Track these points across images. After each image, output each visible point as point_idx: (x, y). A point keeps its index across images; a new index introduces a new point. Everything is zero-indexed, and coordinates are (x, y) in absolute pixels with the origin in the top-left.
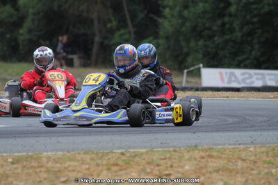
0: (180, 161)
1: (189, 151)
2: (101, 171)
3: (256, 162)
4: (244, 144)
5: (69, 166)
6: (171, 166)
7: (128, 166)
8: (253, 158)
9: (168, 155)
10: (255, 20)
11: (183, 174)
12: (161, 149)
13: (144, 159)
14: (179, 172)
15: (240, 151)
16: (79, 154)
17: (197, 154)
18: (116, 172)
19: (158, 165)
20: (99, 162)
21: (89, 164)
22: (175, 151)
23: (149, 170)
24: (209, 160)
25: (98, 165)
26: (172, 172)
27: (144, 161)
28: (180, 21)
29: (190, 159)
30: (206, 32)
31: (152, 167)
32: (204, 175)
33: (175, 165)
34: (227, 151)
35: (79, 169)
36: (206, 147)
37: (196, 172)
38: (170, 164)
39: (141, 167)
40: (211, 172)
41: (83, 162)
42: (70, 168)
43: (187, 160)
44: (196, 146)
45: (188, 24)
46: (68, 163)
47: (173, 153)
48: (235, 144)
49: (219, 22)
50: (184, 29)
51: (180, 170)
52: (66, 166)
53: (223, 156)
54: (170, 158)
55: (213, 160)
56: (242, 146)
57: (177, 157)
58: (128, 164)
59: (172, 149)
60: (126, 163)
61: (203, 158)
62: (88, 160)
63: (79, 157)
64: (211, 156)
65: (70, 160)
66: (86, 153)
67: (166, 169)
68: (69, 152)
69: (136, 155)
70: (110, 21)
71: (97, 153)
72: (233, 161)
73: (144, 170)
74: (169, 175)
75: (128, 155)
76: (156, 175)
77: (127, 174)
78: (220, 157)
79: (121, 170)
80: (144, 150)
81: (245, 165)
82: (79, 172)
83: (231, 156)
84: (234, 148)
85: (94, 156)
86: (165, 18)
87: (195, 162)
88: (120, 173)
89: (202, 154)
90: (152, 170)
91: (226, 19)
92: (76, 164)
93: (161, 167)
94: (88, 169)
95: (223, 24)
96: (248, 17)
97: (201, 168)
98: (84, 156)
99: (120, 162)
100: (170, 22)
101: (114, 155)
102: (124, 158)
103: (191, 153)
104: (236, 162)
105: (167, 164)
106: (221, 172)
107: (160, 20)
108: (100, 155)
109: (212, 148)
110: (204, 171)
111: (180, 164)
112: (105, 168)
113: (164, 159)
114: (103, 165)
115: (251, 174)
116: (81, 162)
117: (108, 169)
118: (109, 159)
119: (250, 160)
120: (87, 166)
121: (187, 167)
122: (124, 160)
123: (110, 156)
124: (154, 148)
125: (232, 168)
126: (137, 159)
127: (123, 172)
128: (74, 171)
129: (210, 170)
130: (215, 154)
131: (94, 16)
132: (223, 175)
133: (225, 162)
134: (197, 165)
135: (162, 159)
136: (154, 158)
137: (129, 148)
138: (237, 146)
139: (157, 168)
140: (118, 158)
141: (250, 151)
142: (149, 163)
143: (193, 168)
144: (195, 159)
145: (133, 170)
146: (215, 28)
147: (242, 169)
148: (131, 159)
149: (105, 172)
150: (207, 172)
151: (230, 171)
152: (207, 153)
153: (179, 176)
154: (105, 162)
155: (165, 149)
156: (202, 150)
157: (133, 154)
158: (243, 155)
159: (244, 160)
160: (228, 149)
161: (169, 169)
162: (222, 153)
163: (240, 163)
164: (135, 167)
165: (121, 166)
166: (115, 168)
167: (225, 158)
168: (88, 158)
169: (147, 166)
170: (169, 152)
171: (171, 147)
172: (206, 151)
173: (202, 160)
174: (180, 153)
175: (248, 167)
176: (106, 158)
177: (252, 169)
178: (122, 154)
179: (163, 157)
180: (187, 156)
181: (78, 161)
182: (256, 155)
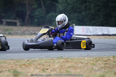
0: (53, 64)
1: (58, 59)
2: (18, 67)
3: (87, 64)
4: (83, 56)
5: (3, 65)
6: (49, 65)
7: (30, 65)
8: (86, 62)
9: (48, 61)
10: (101, 4)
11: (54, 69)
12: (46, 59)
13: (37, 62)
14: (52, 68)
15: (81, 59)
16: (8, 60)
17: (62, 60)
18: (24, 68)
19: (43, 65)
20: (17, 64)
21: (12, 65)
22: (52, 59)
23: (39, 67)
24: (67, 63)
25: (16, 65)
26: (49, 68)
27: (37, 64)
28: (66, 5)
29: (58, 63)
30: (78, 10)
31: (40, 66)
32: (63, 69)
33: (51, 65)
34: (75, 59)
35: (7, 67)
36: (66, 57)
37: (59, 68)
38: (48, 64)
39: (35, 66)
40: (66, 68)
41: (10, 64)
42: (4, 66)
43: (56, 63)
44: (61, 57)
45: (70, 6)
46: (2, 64)
47: (51, 60)
48: (79, 57)
49: (84, 5)
50: (68, 8)
51: (53, 67)
52: (2, 65)
53: (73, 61)
54: (49, 62)
55: (68, 63)
56: (82, 57)
57: (52, 62)
58: (30, 64)
59: (50, 58)
60: (29, 64)
61: (64, 62)
62: (12, 63)
63: (8, 62)
64: (67, 61)
65: (4, 63)
66: (11, 60)
67: (47, 67)
68: (4, 60)
69: (34, 61)
70: (34, 5)
71: (16, 60)
72: (77, 63)
73: (36, 67)
74: (47, 69)
75: (30, 61)
76: (42, 69)
77: (29, 69)
78: (72, 62)
79: (26, 67)
80: (38, 59)
81: (82, 65)
82: (7, 68)
83: (76, 62)
84: (78, 58)
85: (15, 61)
86: (59, 3)
87: (60, 64)
88: (26, 68)
89: (64, 60)
90: (40, 67)
91: (87, 4)
92: (7, 64)
93: (44, 66)
94: (12, 67)
95: (86, 6)
96: (98, 3)
97: (62, 66)
98: (10, 61)
99: (26, 64)
100: (61, 5)
101: (24, 61)
102: (28, 62)
103: (59, 60)
104: (79, 64)
105: (47, 64)
106: (71, 68)
107: (57, 4)
108: (18, 61)
109: (69, 58)
110: (63, 67)
111: (53, 65)
112: (19, 66)
113: (47, 62)
114: (18, 65)
115: (84, 69)
116: (8, 64)
117: (21, 67)
118: (22, 63)
119: (85, 63)
120: (11, 66)
121: (56, 66)
122: (28, 63)
123: (22, 61)
124: (43, 58)
125: (76, 66)
126: (34, 62)
127: (27, 68)
128: (5, 67)
129: (66, 67)
130: (70, 60)
131: (27, 2)
132: (71, 69)
133: (74, 64)
134: (61, 65)
135: (45, 63)
136: (42, 62)
137: (32, 58)
138: (80, 57)
139: (43, 66)
140: (26, 62)
141: (85, 59)
142: (39, 64)
143: (59, 66)
144: (60, 62)
145: (31, 67)
146: (82, 8)
147: (80, 66)
148: (31, 62)
149: (19, 68)
150: (65, 68)
151: (75, 67)
152: (66, 60)
153: (52, 69)
154: (19, 64)
155: (47, 59)
156: (64, 59)
157: (32, 61)
158: (82, 61)
159: (82, 63)
160: (76, 58)
161: (48, 66)
162: (73, 60)
163: (80, 64)
164: (33, 66)
165: (27, 65)
166: (24, 66)
167: (74, 62)
168: (12, 62)
169: (38, 65)
170: (49, 59)
171: (51, 57)
172: (66, 59)
173: (63, 63)
174: (54, 60)
175: (83, 66)
176: (20, 62)
177: (85, 67)
178: (28, 60)
179: (46, 62)
180: (57, 61)
181: (7, 63)
182: (88, 61)
